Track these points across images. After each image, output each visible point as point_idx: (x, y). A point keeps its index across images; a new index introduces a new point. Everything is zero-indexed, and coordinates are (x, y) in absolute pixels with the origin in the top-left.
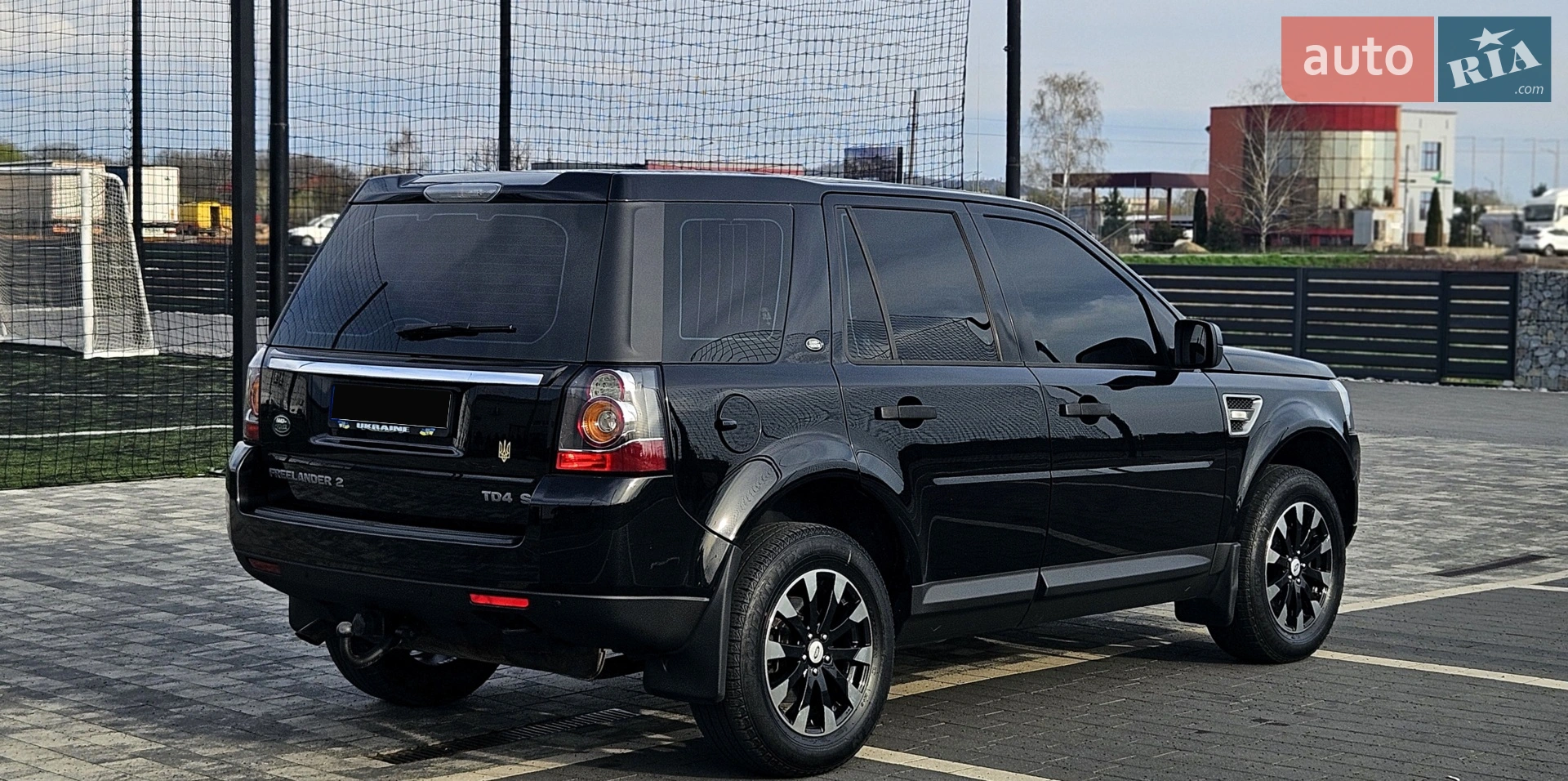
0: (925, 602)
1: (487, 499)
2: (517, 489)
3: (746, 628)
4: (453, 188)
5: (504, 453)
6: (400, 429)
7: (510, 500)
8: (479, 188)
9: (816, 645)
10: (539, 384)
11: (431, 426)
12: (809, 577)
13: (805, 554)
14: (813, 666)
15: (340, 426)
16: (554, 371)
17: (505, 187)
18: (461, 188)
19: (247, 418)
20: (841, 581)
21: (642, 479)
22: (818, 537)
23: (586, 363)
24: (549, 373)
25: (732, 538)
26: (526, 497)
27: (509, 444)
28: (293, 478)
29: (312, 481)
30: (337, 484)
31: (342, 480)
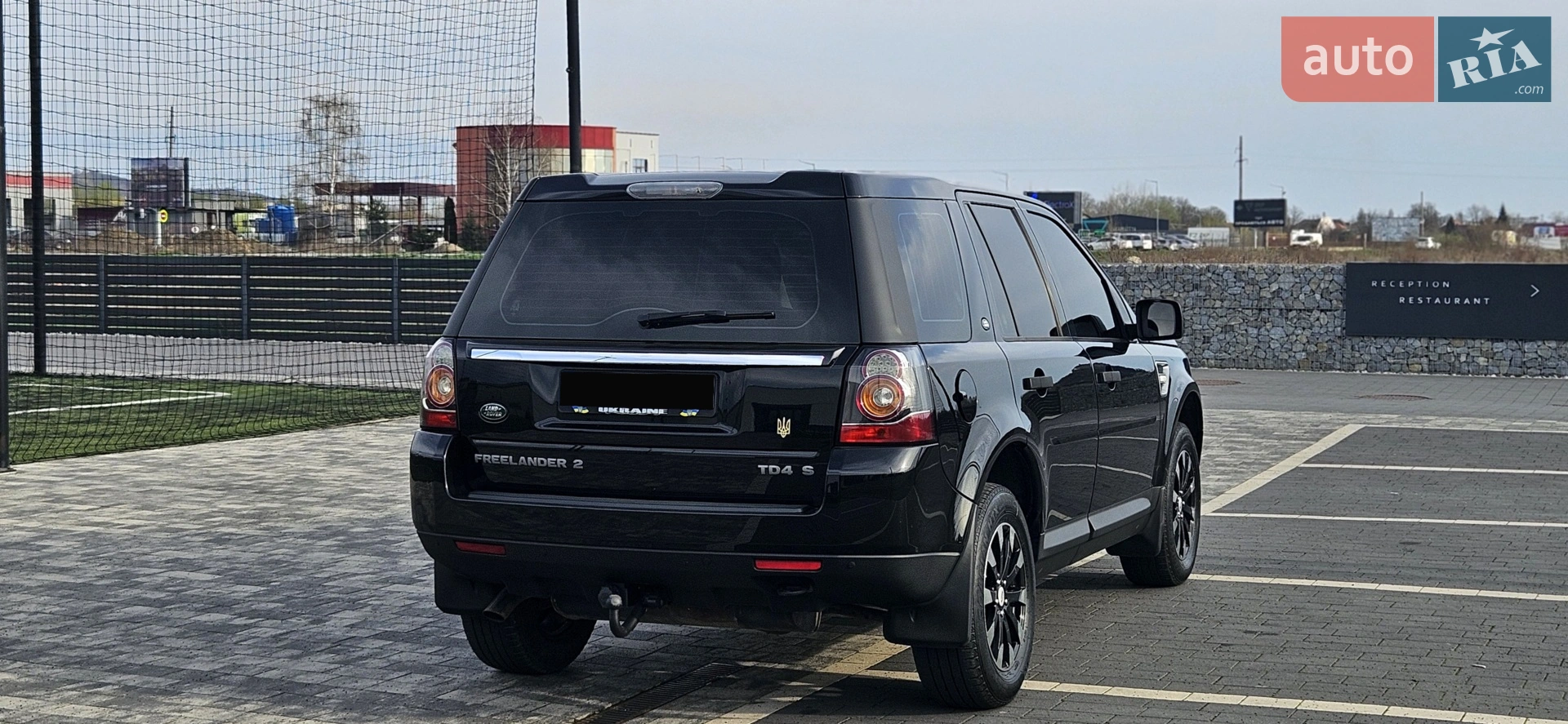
0: (1045, 547)
1: (763, 471)
2: (798, 463)
3: (975, 577)
4: (661, 186)
5: (784, 429)
6: (655, 411)
7: (790, 472)
8: (694, 186)
9: (1001, 589)
10: (820, 364)
11: (692, 408)
12: (999, 530)
13: (998, 510)
14: (1001, 608)
15: (576, 410)
16: (833, 352)
17: (726, 186)
18: (673, 186)
19: (426, 407)
20: (1012, 531)
21: (917, 449)
22: (1001, 495)
23: (862, 344)
24: (828, 354)
25: (973, 498)
26: (808, 469)
27: (789, 421)
28: (512, 463)
29: (540, 465)
30: (575, 466)
31: (581, 462)
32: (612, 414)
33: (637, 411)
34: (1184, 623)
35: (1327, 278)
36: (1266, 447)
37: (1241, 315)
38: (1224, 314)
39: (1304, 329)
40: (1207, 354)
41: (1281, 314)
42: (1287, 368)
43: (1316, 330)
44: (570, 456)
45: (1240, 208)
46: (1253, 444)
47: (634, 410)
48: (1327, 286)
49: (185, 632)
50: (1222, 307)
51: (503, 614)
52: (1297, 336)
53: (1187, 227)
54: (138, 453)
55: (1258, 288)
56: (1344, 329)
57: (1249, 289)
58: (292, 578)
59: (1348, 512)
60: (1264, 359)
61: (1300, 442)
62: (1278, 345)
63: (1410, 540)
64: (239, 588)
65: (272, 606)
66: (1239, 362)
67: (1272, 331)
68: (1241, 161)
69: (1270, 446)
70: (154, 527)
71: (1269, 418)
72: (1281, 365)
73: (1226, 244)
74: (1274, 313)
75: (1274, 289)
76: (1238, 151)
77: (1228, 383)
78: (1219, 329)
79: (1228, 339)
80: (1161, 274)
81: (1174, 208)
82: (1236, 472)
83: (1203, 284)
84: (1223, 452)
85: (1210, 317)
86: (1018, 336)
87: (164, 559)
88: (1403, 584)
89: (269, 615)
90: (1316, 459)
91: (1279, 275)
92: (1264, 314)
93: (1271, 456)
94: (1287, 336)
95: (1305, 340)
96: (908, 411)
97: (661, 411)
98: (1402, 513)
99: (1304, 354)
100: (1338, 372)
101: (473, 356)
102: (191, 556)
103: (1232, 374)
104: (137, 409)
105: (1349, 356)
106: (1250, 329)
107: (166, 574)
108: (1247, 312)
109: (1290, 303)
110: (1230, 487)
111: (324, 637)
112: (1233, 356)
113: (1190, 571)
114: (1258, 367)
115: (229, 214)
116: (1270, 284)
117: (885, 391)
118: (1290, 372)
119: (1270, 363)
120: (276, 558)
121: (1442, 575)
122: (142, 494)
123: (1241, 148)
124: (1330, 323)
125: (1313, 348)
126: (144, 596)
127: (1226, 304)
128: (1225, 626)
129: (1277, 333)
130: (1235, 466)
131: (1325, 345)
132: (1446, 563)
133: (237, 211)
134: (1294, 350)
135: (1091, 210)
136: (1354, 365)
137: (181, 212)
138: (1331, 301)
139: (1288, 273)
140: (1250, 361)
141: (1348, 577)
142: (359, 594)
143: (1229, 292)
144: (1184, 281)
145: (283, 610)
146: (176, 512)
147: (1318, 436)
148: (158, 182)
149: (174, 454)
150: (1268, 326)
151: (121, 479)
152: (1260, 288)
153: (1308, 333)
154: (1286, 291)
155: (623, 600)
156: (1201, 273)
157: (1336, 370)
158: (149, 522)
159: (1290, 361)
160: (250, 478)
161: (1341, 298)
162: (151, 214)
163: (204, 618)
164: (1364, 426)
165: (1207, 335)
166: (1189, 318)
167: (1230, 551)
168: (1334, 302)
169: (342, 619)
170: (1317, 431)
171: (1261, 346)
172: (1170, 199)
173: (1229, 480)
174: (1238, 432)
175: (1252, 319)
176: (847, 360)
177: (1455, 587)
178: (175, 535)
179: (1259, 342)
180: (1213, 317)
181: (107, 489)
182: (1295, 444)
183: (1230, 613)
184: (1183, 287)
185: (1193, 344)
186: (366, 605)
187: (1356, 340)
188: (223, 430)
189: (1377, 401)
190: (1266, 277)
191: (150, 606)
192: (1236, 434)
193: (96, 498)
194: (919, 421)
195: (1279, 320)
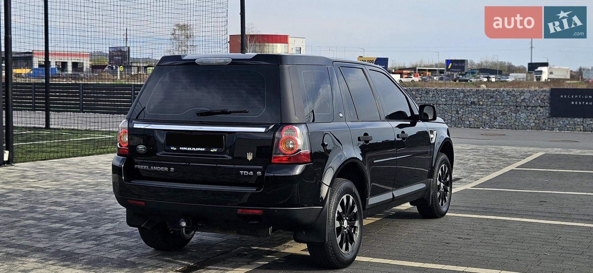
0: (369, 204)
2: (255, 171)
3: (331, 217)
4: (209, 60)
5: (250, 157)
6: (201, 149)
7: (252, 174)
8: (221, 60)
9: (346, 221)
10: (264, 131)
11: (215, 148)
12: (344, 197)
13: (343, 189)
14: (345, 229)
15: (172, 148)
16: (269, 126)
17: (233, 60)
18: (213, 60)
19: (119, 147)
20: (351, 198)
21: (303, 165)
22: (345, 183)
23: (281, 123)
24: (268, 127)
25: (329, 185)
26: (259, 173)
27: (252, 154)
28: (148, 169)
29: (158, 170)
30: (171, 171)
31: (173, 169)
32: (185, 150)
33: (194, 149)
34: (435, 233)
35: (543, 94)
36: (503, 161)
37: (509, 108)
38: (502, 108)
39: (534, 114)
40: (496, 123)
41: (525, 108)
42: (527, 129)
43: (539, 114)
44: (169, 166)
45: (530, 66)
46: (498, 160)
47: (193, 149)
48: (543, 97)
49: (43, 231)
50: (502, 105)
51: (148, 228)
52: (531, 117)
53: (509, 73)
54: (65, 159)
55: (516, 98)
56: (549, 114)
57: (512, 98)
58: (95, 210)
59: (525, 188)
60: (518, 126)
61: (517, 159)
62: (523, 120)
63: (543, 200)
64: (73, 213)
65: (83, 221)
66: (508, 127)
67: (521, 115)
68: (532, 48)
69: (505, 161)
70: (54, 189)
71: (509, 149)
72: (525, 128)
73: (525, 80)
74: (522, 108)
75: (522, 98)
76: (531, 44)
77: (501, 135)
78: (500, 114)
79: (504, 117)
80: (478, 92)
81: (506, 66)
82: (487, 171)
83: (495, 96)
84: (485, 163)
85: (497, 109)
86: (358, 120)
87: (51, 201)
88: (532, 219)
89: (78, 225)
90: (521, 166)
91: (524, 93)
92: (518, 108)
93: (503, 165)
94: (527, 116)
95: (534, 118)
96: (300, 150)
97: (203, 149)
98: (546, 189)
99: (534, 124)
100: (547, 131)
101: (134, 127)
102: (62, 200)
103: (504, 131)
104: (76, 142)
105: (552, 125)
106: (513, 114)
107: (48, 208)
108: (511, 107)
109: (529, 104)
110: (482, 177)
111: (95, 234)
112: (506, 124)
113: (446, 212)
114: (516, 129)
115: (146, 67)
116: (520, 96)
117: (291, 142)
118: (528, 131)
119: (520, 127)
120: (94, 201)
121: (550, 215)
122: (57, 176)
123: (532, 43)
124: (544, 112)
125: (537, 121)
126: (35, 216)
127: (503, 104)
128: (451, 235)
129: (523, 115)
130: (488, 169)
131: (542, 120)
132: (554, 210)
133: (149, 66)
134: (530, 122)
135: (473, 67)
136: (553, 128)
137: (128, 67)
138: (544, 103)
139: (528, 92)
140: (512, 126)
141: (511, 215)
142: (117, 217)
143: (505, 99)
144: (487, 95)
145: (85, 223)
146: (66, 182)
147: (525, 157)
148: (118, 56)
149: (78, 160)
150: (520, 112)
151: (53, 169)
152: (517, 98)
153: (535, 115)
154: (527, 99)
155: (186, 224)
156: (494, 92)
157: (546, 130)
158: (53, 187)
159: (528, 126)
160: (101, 169)
161: (548, 102)
162: (117, 68)
163: (53, 225)
164: (545, 153)
165: (496, 116)
166: (489, 109)
167: (468, 204)
168: (546, 103)
169: (106, 227)
170: (526, 155)
171: (517, 120)
172: (505, 62)
173: (483, 174)
174: (495, 155)
175: (513, 110)
176: (275, 130)
177: (552, 220)
178: (61, 192)
179: (516, 119)
180: (498, 109)
181: (45, 174)
182: (515, 160)
183: (456, 230)
184: (487, 97)
185: (490, 120)
186: (118, 221)
187: (554, 118)
188: (102, 150)
189: (558, 143)
190: (519, 93)
191: (35, 220)
192: (493, 156)
193: (39, 177)
194: (305, 154)
195: (524, 110)
